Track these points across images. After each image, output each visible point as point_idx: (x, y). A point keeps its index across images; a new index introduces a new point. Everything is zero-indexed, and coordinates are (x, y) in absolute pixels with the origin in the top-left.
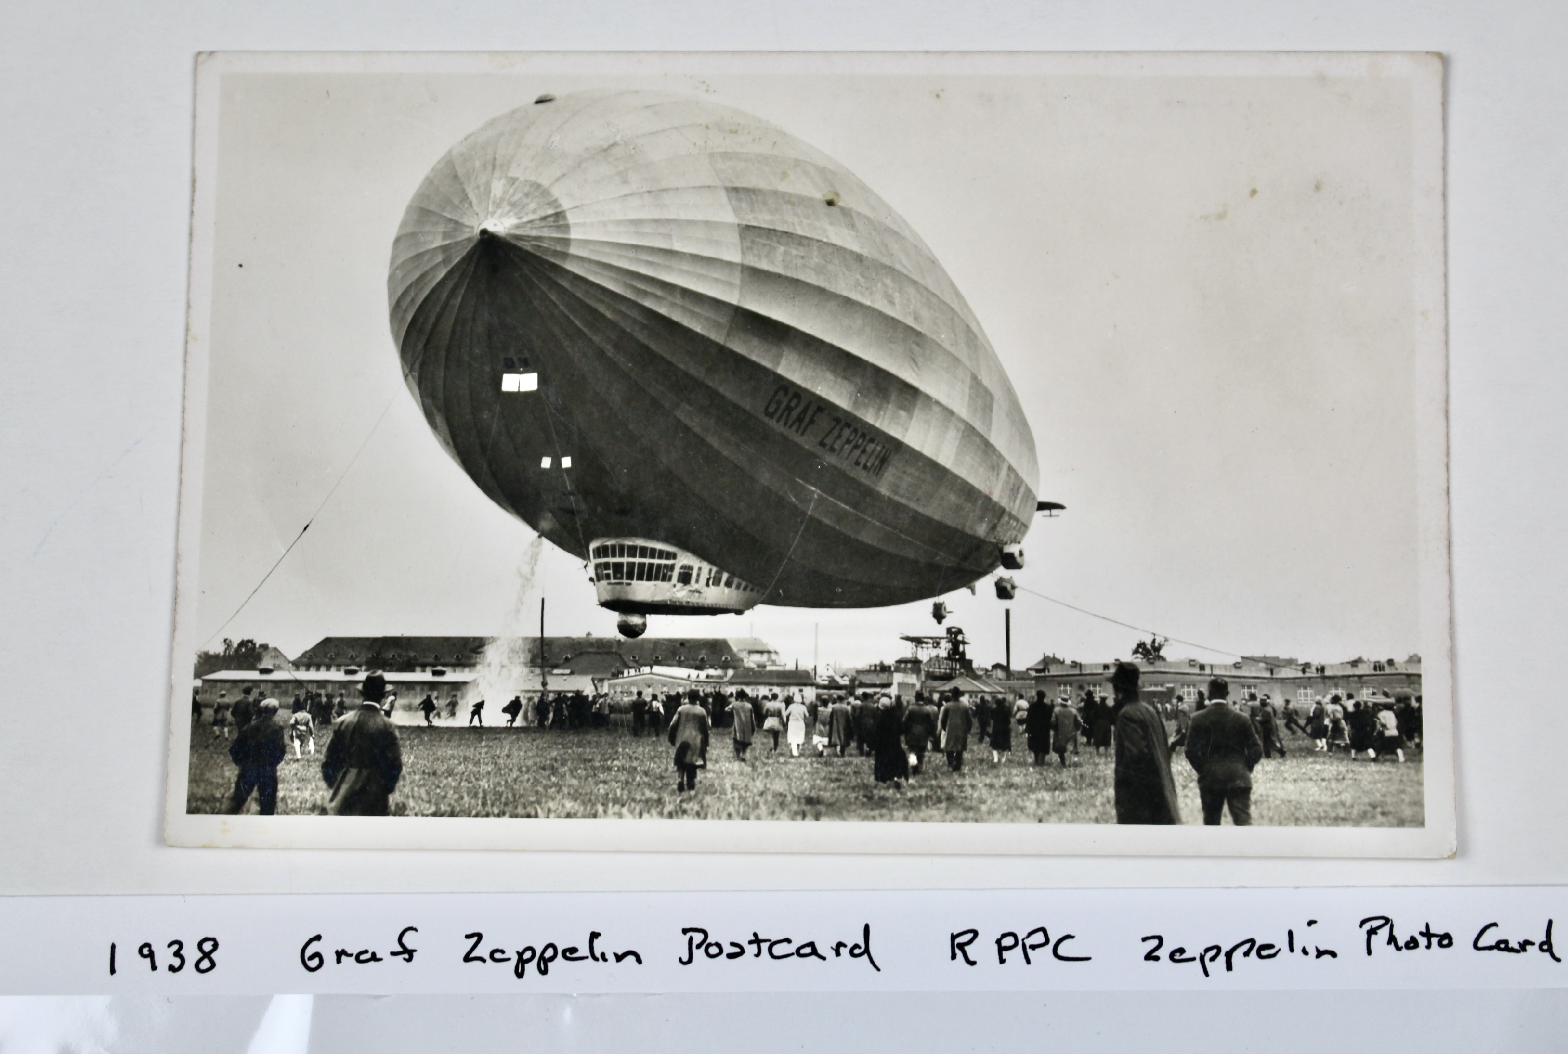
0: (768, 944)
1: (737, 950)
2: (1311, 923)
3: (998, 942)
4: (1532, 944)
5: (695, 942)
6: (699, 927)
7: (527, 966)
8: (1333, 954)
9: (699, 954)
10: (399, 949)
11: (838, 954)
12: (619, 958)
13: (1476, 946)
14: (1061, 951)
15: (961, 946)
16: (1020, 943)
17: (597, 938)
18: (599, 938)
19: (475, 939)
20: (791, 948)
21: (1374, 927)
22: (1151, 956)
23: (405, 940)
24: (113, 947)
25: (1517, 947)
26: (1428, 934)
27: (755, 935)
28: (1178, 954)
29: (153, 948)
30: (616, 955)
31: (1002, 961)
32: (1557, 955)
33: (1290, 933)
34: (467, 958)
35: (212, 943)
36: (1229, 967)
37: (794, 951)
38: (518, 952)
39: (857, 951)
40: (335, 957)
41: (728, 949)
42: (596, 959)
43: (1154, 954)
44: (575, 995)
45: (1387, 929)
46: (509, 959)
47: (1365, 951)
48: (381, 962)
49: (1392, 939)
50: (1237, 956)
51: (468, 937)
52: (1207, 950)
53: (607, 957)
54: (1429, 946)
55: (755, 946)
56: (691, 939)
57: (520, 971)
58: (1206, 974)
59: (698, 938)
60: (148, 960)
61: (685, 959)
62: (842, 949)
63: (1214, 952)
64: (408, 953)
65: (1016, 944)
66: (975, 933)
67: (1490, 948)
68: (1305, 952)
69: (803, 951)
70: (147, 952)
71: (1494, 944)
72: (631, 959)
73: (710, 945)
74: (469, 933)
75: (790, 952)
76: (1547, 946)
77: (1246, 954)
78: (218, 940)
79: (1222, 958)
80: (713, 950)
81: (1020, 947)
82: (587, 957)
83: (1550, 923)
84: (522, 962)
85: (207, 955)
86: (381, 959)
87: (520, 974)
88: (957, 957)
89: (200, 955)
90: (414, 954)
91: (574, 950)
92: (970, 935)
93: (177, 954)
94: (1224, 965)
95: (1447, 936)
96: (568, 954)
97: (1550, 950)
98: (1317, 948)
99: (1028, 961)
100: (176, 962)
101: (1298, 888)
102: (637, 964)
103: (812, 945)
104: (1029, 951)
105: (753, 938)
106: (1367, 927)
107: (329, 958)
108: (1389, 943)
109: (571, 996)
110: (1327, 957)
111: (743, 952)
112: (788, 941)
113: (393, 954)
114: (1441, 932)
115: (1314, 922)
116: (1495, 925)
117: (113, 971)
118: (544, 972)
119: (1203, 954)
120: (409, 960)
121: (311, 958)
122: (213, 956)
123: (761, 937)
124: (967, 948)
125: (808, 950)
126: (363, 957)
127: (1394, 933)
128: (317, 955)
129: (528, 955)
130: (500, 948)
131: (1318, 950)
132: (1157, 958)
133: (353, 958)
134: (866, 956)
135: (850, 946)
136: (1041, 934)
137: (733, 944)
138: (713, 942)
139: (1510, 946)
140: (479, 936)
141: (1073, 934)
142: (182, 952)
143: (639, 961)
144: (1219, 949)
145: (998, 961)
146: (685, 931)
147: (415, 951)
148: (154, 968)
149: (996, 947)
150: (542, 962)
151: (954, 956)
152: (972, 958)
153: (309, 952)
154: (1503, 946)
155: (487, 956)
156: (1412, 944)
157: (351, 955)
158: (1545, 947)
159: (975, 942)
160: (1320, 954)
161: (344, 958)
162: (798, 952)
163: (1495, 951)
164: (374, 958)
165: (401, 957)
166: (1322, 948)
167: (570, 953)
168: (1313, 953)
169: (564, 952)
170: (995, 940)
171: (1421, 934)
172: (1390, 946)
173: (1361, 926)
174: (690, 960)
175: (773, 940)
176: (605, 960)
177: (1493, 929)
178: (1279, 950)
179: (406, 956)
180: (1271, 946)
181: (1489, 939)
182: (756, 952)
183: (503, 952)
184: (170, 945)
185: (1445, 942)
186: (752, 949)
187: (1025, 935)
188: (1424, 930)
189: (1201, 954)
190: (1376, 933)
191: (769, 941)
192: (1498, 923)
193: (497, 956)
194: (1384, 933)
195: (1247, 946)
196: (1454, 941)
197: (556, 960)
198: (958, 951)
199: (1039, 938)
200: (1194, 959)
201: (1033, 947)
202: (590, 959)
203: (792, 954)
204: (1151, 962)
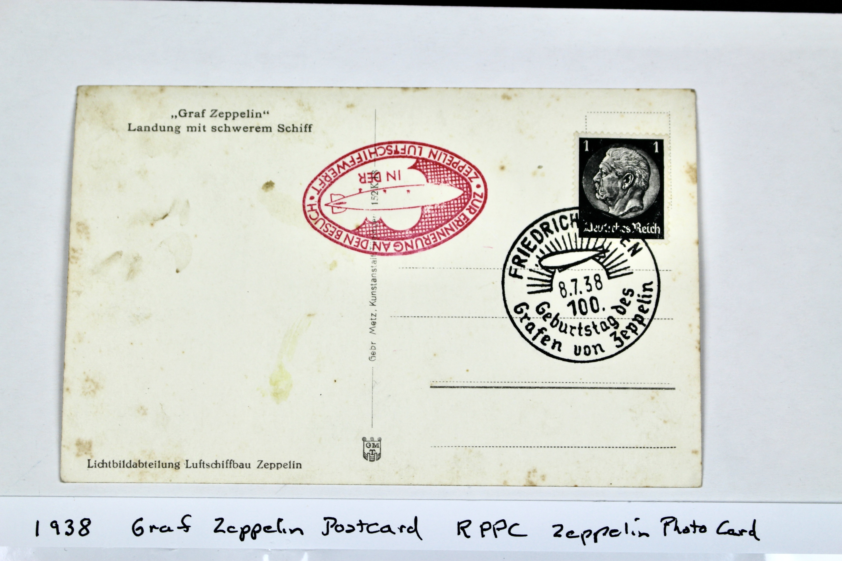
0: (366, 526)
1: (351, 528)
2: (636, 519)
3: (481, 526)
4: (746, 531)
5: (330, 524)
6: (332, 517)
7: (246, 535)
8: (647, 535)
9: (332, 530)
10: (181, 525)
11: (401, 531)
12: (292, 531)
13: (718, 532)
14: (513, 531)
15: (463, 528)
16: (492, 527)
17: (281, 521)
18: (282, 521)
19: (220, 521)
20: (378, 528)
21: (667, 522)
22: (557, 535)
23: (185, 521)
24: (38, 522)
25: (738, 533)
26: (694, 526)
27: (360, 521)
28: (570, 534)
29: (58, 523)
30: (290, 530)
31: (483, 536)
32: (758, 537)
33: (626, 524)
34: (216, 531)
35: (87, 521)
36: (596, 541)
37: (379, 530)
38: (241, 528)
39: (411, 530)
40: (149, 529)
41: (347, 528)
42: (280, 532)
43: (558, 534)
44: (270, 550)
45: (674, 523)
46: (237, 531)
47: (663, 534)
48: (172, 532)
49: (676, 528)
50: (600, 535)
51: (217, 520)
52: (585, 532)
53: (286, 531)
54: (694, 532)
55: (360, 527)
56: (328, 523)
57: (242, 537)
58: (584, 544)
59: (332, 522)
60: (55, 529)
61: (325, 532)
62: (403, 529)
63: (588, 533)
64: (186, 528)
65: (490, 528)
66: (470, 522)
67: (725, 533)
68: (633, 534)
69: (384, 530)
70: (55, 525)
71: (727, 531)
72: (298, 532)
73: (338, 526)
74: (217, 518)
75: (378, 530)
76: (753, 533)
77: (604, 534)
78: (91, 520)
79: (592, 536)
80: (339, 528)
81: (492, 530)
82: (276, 531)
83: (755, 521)
84: (243, 533)
85: (85, 527)
86: (172, 531)
87: (242, 539)
88: (461, 533)
89: (82, 527)
90: (190, 528)
91: (269, 527)
92: (467, 523)
93: (70, 526)
94: (593, 540)
95: (704, 527)
96: (266, 529)
97: (754, 535)
98: (639, 532)
99: (496, 536)
100: (69, 530)
101: (630, 502)
102: (301, 535)
103: (388, 526)
104: (497, 531)
105: (359, 523)
106: (664, 521)
107: (146, 529)
108: (675, 530)
109: (268, 550)
110: (644, 537)
111: (354, 529)
112: (377, 524)
113: (179, 528)
114: (701, 525)
115: (638, 519)
116: (728, 522)
117: (37, 534)
118: (254, 538)
119: (583, 534)
120: (187, 531)
121: (138, 529)
122: (88, 528)
123: (363, 522)
124: (465, 529)
125: (386, 529)
126: (163, 529)
127: (678, 525)
128: (141, 528)
129: (246, 529)
130: (233, 526)
131: (639, 533)
132: (560, 536)
133: (158, 530)
134: (415, 533)
135: (407, 527)
136: (502, 523)
137: (349, 526)
138: (339, 524)
139: (735, 532)
140: (222, 520)
141: (518, 523)
142: (73, 526)
143: (302, 533)
144: (590, 531)
145: (481, 536)
146: (325, 519)
147: (190, 526)
148: (58, 533)
149: (480, 529)
150: (253, 533)
151: (459, 533)
152: (468, 534)
153: (136, 527)
154: (731, 532)
155: (226, 530)
156: (686, 530)
157: (158, 528)
158: (752, 533)
159: (470, 526)
160: (641, 535)
161: (154, 530)
162: (381, 530)
163: (727, 535)
164: (169, 530)
165: (182, 530)
166: (642, 532)
167: (267, 529)
168: (637, 534)
169: (265, 528)
170: (480, 525)
171: (691, 525)
172: (675, 531)
173: (661, 521)
174: (327, 533)
175: (369, 524)
176: (285, 532)
177: (727, 524)
178: (621, 532)
179: (185, 529)
180: (617, 531)
181: (724, 528)
182: (360, 529)
183: (234, 528)
184: (66, 522)
185: (703, 530)
186: (358, 528)
187: (495, 523)
188: (692, 524)
189: (582, 534)
190: (669, 525)
191: (367, 524)
192: (729, 521)
193: (231, 529)
194: (673, 525)
195: (605, 530)
196: (707, 529)
197: (261, 532)
198: (461, 531)
199: (501, 525)
200: (578, 536)
201: (499, 529)
202: (278, 532)
203: (379, 531)
204: (557, 538)
